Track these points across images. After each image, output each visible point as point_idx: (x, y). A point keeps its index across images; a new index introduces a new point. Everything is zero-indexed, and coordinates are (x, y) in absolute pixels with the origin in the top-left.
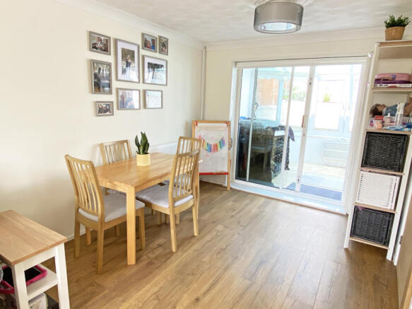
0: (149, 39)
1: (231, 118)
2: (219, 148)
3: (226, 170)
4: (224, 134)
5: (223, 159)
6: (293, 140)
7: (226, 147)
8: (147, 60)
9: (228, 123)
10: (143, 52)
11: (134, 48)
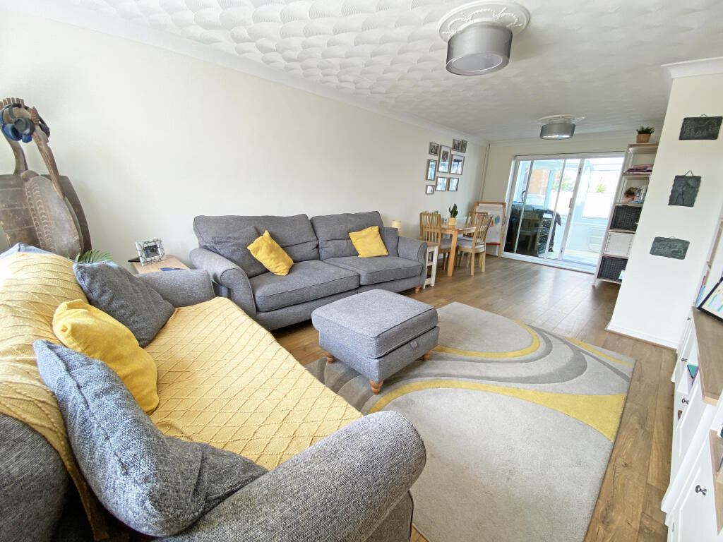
0: (457, 143)
1: (506, 201)
2: (494, 224)
3: (498, 242)
4: (500, 214)
5: (497, 233)
6: (560, 224)
7: (500, 223)
8: (454, 157)
9: (504, 204)
10: (453, 152)
11: (448, 150)
